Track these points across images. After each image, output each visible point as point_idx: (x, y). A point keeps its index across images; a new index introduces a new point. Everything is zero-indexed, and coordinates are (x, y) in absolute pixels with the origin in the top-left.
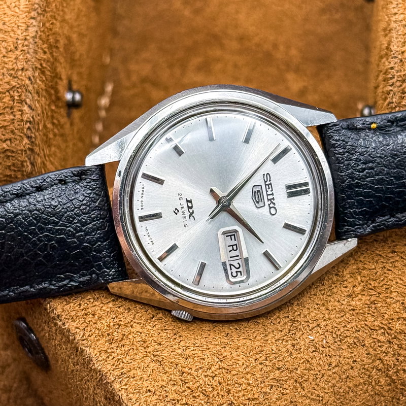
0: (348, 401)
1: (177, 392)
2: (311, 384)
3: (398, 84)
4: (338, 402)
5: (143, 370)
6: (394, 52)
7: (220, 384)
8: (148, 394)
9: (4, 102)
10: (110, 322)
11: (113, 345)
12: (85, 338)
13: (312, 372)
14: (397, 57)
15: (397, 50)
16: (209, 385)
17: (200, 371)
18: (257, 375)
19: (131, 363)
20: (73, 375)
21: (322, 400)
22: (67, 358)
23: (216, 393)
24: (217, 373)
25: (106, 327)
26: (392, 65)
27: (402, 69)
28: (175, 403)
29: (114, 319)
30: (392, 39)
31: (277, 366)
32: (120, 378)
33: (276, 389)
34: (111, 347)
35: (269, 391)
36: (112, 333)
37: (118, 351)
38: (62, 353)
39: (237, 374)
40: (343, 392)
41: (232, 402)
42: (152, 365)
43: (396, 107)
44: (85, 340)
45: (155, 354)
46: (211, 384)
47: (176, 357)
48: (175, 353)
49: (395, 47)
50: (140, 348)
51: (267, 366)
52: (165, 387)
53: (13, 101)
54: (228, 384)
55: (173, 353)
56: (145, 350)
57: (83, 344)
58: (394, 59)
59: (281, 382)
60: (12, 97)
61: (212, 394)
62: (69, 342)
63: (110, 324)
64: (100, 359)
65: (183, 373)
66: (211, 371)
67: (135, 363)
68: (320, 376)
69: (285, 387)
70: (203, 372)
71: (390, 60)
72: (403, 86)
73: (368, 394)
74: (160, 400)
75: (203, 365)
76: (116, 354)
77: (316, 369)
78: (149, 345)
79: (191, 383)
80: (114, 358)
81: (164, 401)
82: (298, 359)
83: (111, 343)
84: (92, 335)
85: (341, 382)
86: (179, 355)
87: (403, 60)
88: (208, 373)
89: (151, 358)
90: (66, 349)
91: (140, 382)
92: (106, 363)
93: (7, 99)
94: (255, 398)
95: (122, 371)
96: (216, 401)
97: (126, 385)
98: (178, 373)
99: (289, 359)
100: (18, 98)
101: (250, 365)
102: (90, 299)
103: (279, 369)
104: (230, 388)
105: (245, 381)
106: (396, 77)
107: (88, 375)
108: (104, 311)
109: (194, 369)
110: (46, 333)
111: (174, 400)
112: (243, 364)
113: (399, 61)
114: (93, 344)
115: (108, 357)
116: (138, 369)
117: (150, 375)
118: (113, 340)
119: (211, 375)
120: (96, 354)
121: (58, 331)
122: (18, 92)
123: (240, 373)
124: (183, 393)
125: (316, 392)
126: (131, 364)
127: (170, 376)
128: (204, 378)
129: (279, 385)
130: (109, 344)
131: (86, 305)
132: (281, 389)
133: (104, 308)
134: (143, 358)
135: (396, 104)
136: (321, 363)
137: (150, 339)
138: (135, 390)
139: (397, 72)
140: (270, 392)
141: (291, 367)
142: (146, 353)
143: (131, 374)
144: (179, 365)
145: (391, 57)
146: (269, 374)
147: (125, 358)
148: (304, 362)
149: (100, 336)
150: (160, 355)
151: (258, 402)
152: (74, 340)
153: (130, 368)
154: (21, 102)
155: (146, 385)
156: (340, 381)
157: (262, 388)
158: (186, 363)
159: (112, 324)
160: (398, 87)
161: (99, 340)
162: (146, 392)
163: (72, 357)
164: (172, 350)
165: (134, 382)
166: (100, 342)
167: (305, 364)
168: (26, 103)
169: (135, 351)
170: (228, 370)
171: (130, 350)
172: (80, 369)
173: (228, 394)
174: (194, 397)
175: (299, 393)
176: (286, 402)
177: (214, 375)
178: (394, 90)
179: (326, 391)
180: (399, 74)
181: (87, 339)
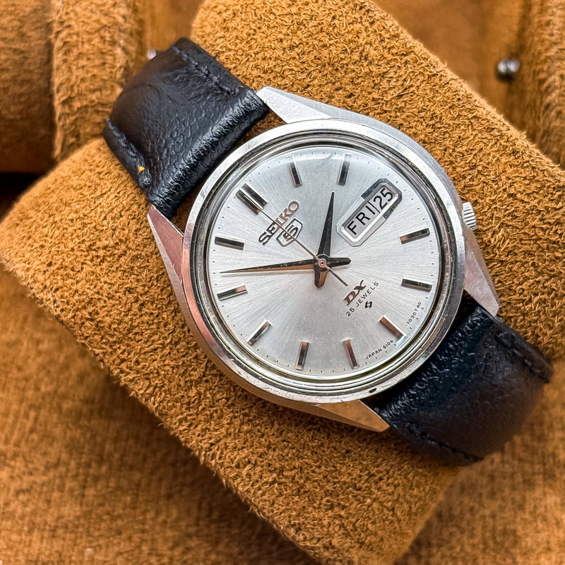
9: (93, 45)
53: (104, 42)
60: (102, 38)
93: (96, 41)
100: (110, 39)
122: (109, 32)
154: (114, 43)
168: (120, 46)
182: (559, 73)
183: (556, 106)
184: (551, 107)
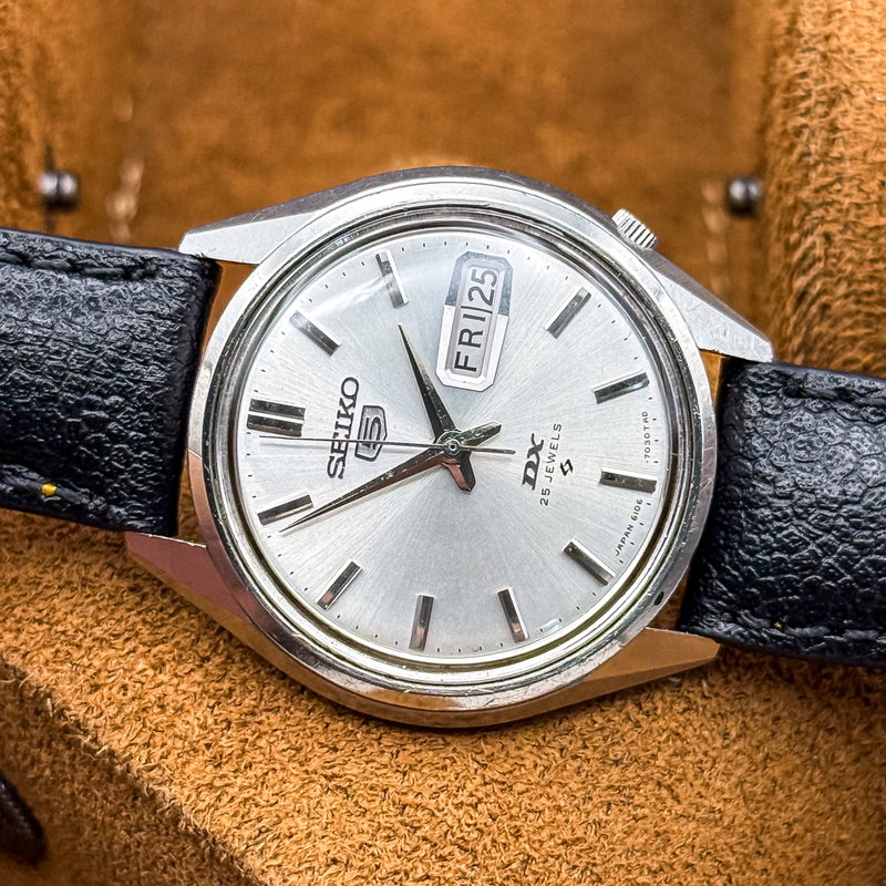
0: (774, 812)
1: (399, 853)
2: (692, 785)
3: (820, 110)
4: (754, 817)
5: (308, 815)
6: (806, 37)
7: (494, 820)
8: (333, 869)
10: (205, 718)
11: (225, 769)
12: (153, 764)
13: (689, 758)
14: (814, 49)
15: (814, 33)
16: (469, 825)
17: (443, 796)
18: (571, 785)
19: (277, 802)
20: (127, 858)
21: (721, 818)
22: (107, 819)
23: (487, 840)
24: (480, 795)
25: (197, 729)
26: (803, 67)
27: (828, 77)
28: (401, 880)
29: (213, 707)
30: (801, 8)
31: (611, 756)
32: (257, 844)
33: (620, 811)
34: (221, 773)
35: (605, 818)
36: (217, 741)
37: (239, 781)
38: (94, 810)
39: (527, 790)
40: (762, 793)
41: (529, 856)
42: (328, 799)
43: (817, 163)
44: (153, 768)
45: (329, 772)
46: (473, 822)
47: (378, 772)
48: (375, 764)
49: (809, 26)
50: (291, 766)
51: (589, 760)
52: (370, 846)
54: (512, 816)
55: (370, 765)
56: (304, 768)
57: (153, 779)
58: (807, 54)
59: (626, 792)
61: (482, 843)
62: (110, 781)
63: (206, 722)
64: (201, 805)
65: (404, 807)
66: (466, 793)
67: (287, 802)
68: (709, 765)
69: (637, 803)
70: (449, 797)
71: (799, 55)
72: (833, 115)
73: (814, 789)
74: (363, 878)
75: (445, 783)
76: (237, 789)
77: (697, 749)
78: (309, 756)
79: (427, 827)
80: (232, 799)
81: (374, 878)
82: (655, 734)
83: (219, 765)
84: (169, 753)
85: (755, 771)
86: (385, 766)
87: (829, 54)
88: (461, 799)
89: (321, 785)
90: (105, 798)
91: (309, 845)
92: (217, 813)
94: (578, 839)
95: (260, 825)
96: (492, 858)
97: (275, 856)
98: (391, 808)
99: (634, 737)
101: (551, 766)
102: (145, 670)
103: (616, 763)
104: (518, 823)
105: (548, 803)
106: (814, 94)
107: (170, 850)
108: (184, 692)
109: (427, 795)
110: (44, 770)
111: (396, 873)
112: (536, 766)
113: (818, 57)
114: (177, 775)
115: (219, 798)
116: (296, 814)
117: (327, 823)
118: (221, 756)
119: (469, 802)
120: (189, 797)
121: (78, 759)
123: (534, 787)
124: (416, 854)
125: (707, 802)
126: (277, 807)
127: (376, 820)
128: (455, 812)
129: (622, 799)
130: (216, 767)
131: (138, 685)
132: (630, 808)
133: (182, 687)
134: (302, 787)
135: (817, 158)
136: (706, 733)
137: (309, 741)
138: (299, 865)
139: (817, 81)
140: (607, 818)
141: (642, 754)
142: (305, 776)
143: (283, 827)
144: (391, 790)
145: (798, 50)
146: (597, 778)
147: (261, 793)
148: (668, 737)
149: (188, 752)
150: (342, 773)
151: (585, 846)
152: (128, 771)
153: (277, 816)
155: (324, 849)
156: (753, 768)
157: (588, 813)
158: (406, 784)
159: (210, 721)
160: (821, 117)
161: (188, 762)
162: (328, 866)
163: (124, 814)
164: (365, 759)
165: (295, 847)
166: (193, 766)
167: (671, 743)
169: (281, 775)
170: (504, 783)
171: (267, 774)
172: (148, 839)
173: (517, 837)
174: (443, 858)
175: (670, 811)
176: (645, 837)
177: (475, 800)
178: (810, 124)
179: (726, 796)
180: (820, 87)
181: (159, 766)
182: (820, 229)
183: (819, 295)
184: (809, 299)
